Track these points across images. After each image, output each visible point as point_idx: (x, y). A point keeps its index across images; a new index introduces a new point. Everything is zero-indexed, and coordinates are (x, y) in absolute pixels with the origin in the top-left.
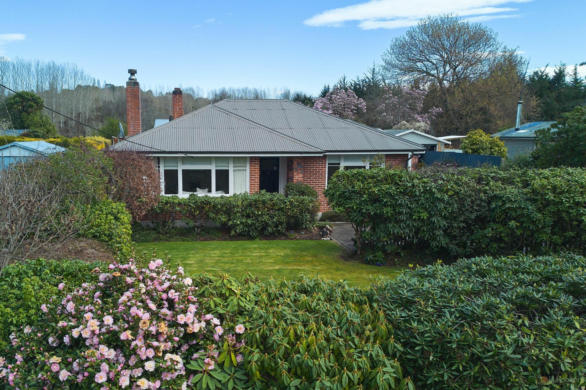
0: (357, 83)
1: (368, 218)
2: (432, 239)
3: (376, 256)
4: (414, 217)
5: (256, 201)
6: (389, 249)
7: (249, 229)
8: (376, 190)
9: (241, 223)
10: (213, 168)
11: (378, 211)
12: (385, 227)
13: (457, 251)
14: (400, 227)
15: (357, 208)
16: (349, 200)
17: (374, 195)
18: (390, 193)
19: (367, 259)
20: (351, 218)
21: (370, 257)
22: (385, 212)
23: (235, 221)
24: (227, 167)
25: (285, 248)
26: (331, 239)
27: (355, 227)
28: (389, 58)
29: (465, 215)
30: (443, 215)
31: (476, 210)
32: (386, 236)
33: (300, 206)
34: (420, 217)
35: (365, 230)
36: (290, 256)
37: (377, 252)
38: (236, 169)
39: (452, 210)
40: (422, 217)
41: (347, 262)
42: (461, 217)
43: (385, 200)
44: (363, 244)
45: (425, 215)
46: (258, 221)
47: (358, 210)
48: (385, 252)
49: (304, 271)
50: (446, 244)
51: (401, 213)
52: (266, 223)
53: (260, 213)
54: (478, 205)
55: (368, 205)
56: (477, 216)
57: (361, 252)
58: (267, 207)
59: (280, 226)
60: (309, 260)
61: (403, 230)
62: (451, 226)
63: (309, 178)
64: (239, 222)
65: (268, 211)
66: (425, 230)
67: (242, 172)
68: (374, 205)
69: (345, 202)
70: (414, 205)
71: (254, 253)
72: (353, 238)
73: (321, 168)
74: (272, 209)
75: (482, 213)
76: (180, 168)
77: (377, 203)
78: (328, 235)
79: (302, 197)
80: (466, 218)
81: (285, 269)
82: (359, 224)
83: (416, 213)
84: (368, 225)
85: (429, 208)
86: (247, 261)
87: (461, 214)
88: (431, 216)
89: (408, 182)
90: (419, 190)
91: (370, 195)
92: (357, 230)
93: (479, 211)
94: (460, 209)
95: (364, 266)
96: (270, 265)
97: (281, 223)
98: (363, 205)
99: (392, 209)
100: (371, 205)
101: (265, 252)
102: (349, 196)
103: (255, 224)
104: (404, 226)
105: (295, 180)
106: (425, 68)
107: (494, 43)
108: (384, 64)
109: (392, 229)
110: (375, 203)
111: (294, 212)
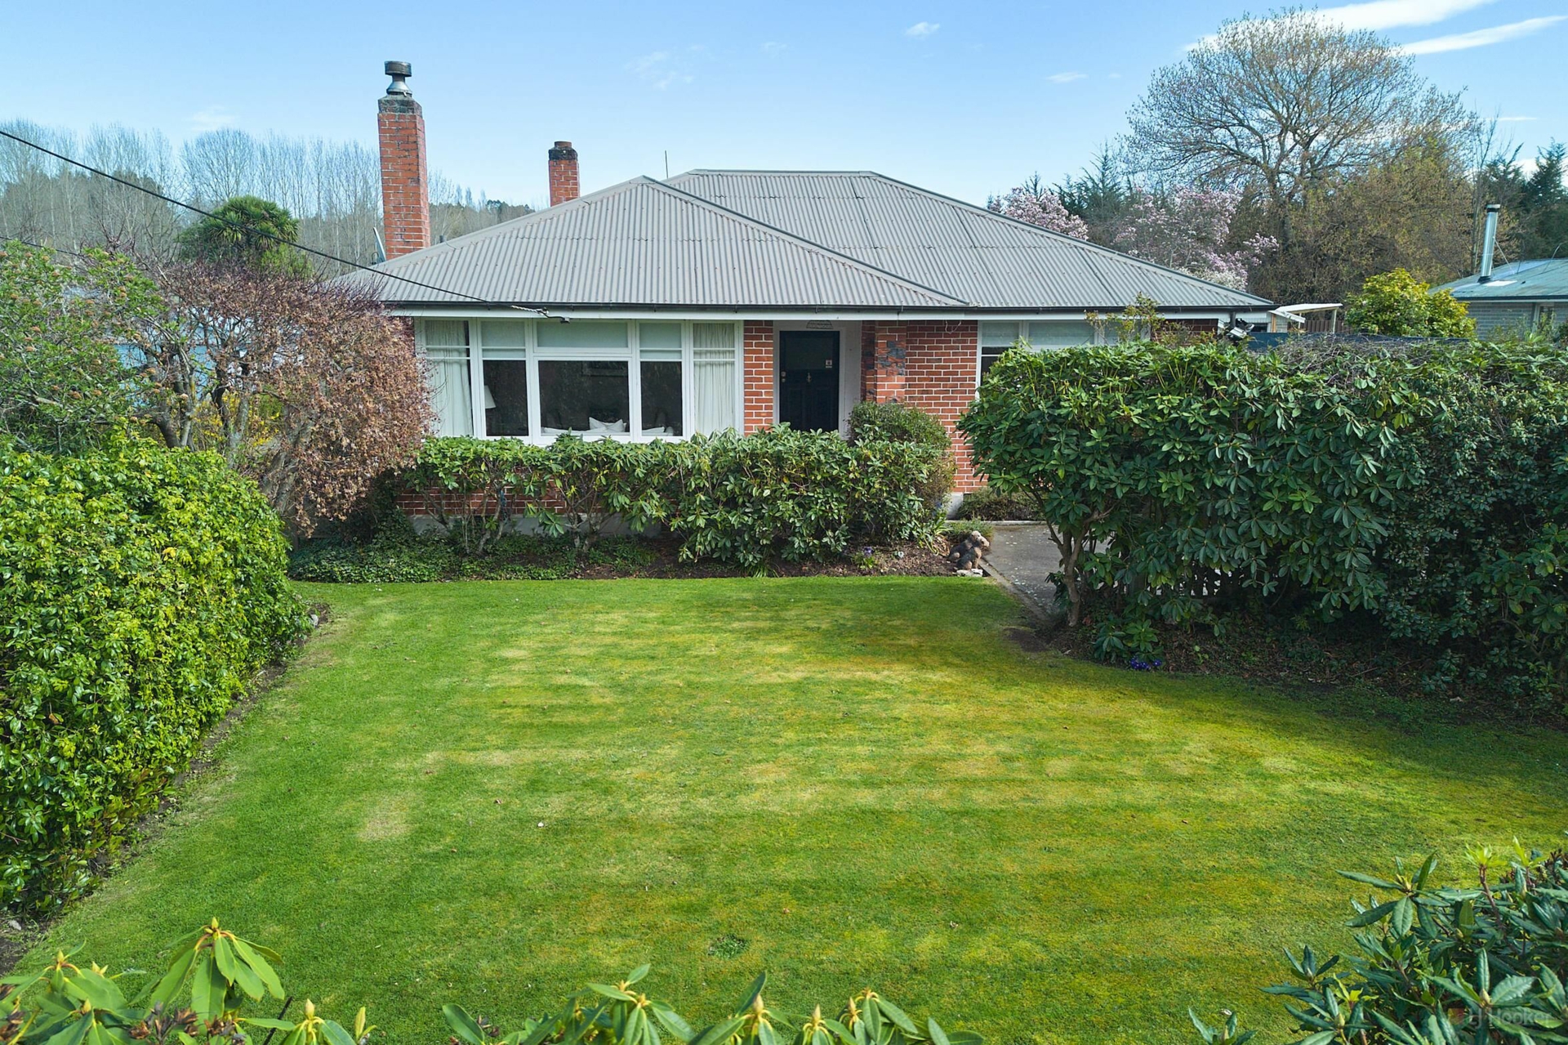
0: (1067, 190)
1: (1106, 510)
2: (1327, 580)
3: (1130, 637)
4: (1266, 508)
5: (753, 455)
6: (1175, 613)
7: (733, 541)
8: (1135, 413)
9: (711, 523)
10: (633, 356)
11: (1141, 486)
12: (1164, 542)
13: (1414, 624)
14: (1216, 539)
15: (1067, 475)
16: (1040, 447)
17: (1125, 429)
18: (1185, 421)
19: (1099, 647)
20: (1048, 509)
21: (1111, 640)
22: (1164, 488)
23: (691, 518)
24: (677, 355)
25: (839, 603)
26: (985, 574)
27: (1060, 537)
28: (1144, 119)
29: (1452, 498)
30: (1372, 497)
31: (1493, 482)
32: (1166, 569)
33: (890, 472)
34: (1287, 506)
35: (1092, 549)
36: (849, 630)
37: (1135, 621)
38: (704, 360)
39: (1406, 481)
40: (1295, 507)
41: (1034, 655)
42: (1437, 506)
43: (1165, 448)
44: (1088, 592)
45: (1305, 499)
46: (761, 517)
47: (1071, 481)
48: (1158, 622)
49: (887, 687)
50: (1377, 598)
51: (1219, 492)
52: (785, 524)
53: (767, 493)
54: (1503, 464)
55: (1105, 465)
56: (1497, 505)
57: (1080, 619)
58: (789, 476)
59: (830, 533)
60: (908, 647)
61: (1225, 549)
62: (1398, 540)
63: (927, 392)
64: (701, 522)
65: (790, 486)
66: (1306, 549)
67: (722, 368)
68: (1126, 463)
69: (1027, 454)
70: (1267, 463)
71: (738, 620)
72: (1055, 572)
73: (962, 360)
74: (805, 480)
75: (1516, 494)
76: (533, 357)
77: (1138, 457)
78: (979, 562)
79: (897, 444)
80: (1453, 511)
81: (821, 683)
82: (1074, 529)
83: (1276, 492)
84: (1105, 534)
85: (1321, 474)
86: (704, 651)
87: (1437, 496)
88: (1327, 501)
89: (1246, 383)
90: (1288, 412)
91: (1113, 431)
92: (1066, 550)
93: (1506, 483)
94: (1433, 478)
95: (1091, 670)
96: (777, 664)
97: (833, 525)
98: (1088, 463)
99: (1189, 477)
100: (1118, 465)
101: (771, 619)
102: (1040, 436)
103: (752, 528)
104: (1231, 534)
105: (882, 393)
106: (1234, 142)
107: (1406, 78)
108: (1131, 132)
109: (1186, 548)
110: (1131, 458)
111: (873, 491)
